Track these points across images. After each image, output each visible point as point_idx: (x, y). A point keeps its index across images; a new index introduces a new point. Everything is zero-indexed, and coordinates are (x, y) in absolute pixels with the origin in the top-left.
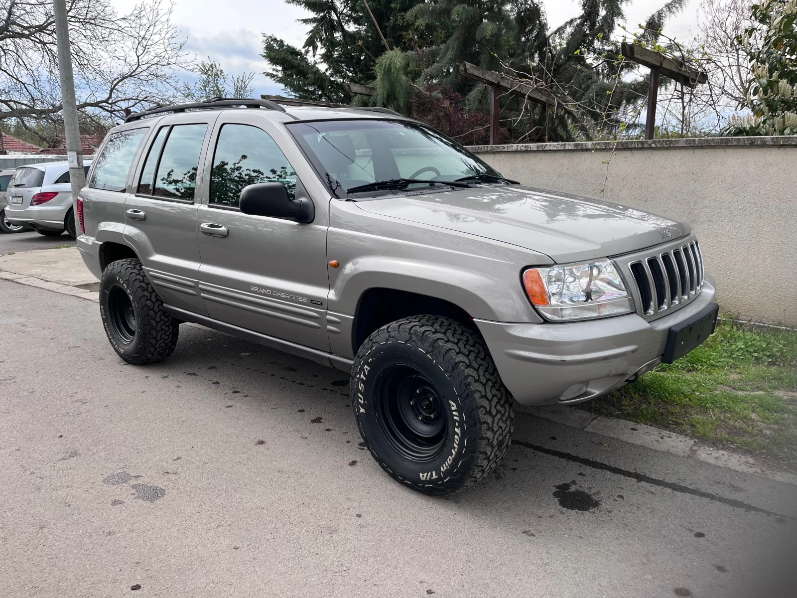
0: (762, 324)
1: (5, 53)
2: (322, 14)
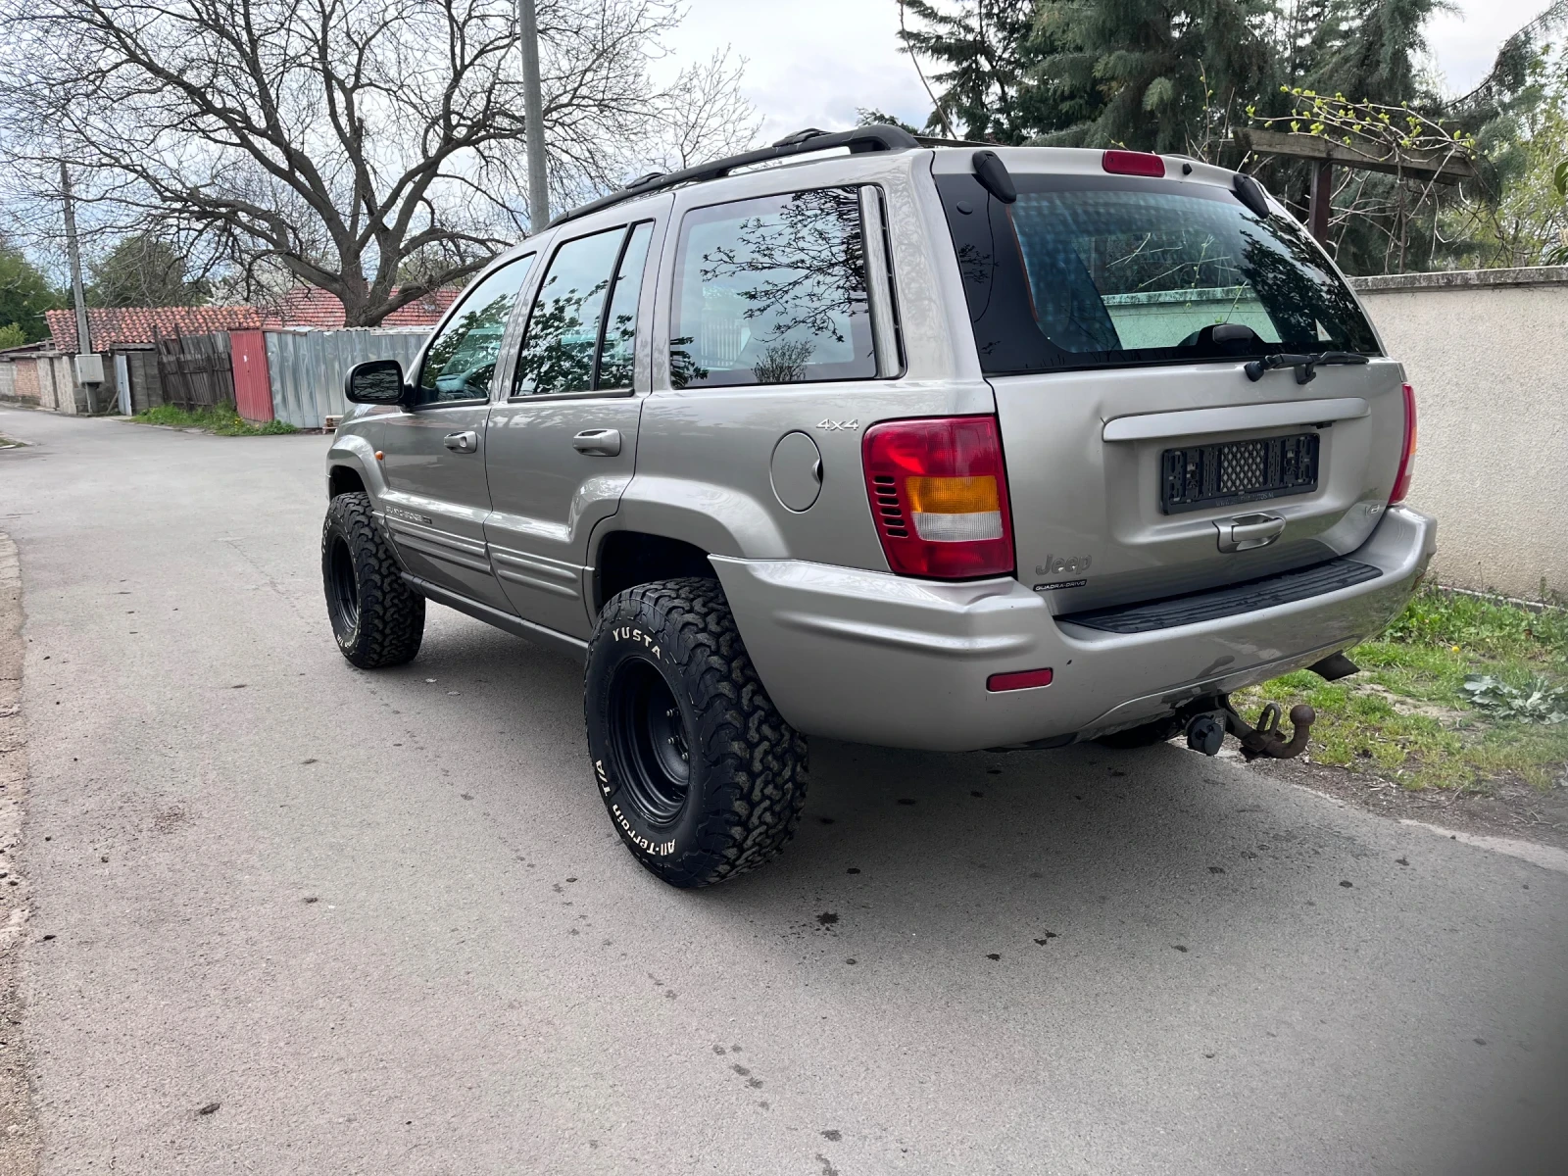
1: (487, 162)
2: (965, 64)
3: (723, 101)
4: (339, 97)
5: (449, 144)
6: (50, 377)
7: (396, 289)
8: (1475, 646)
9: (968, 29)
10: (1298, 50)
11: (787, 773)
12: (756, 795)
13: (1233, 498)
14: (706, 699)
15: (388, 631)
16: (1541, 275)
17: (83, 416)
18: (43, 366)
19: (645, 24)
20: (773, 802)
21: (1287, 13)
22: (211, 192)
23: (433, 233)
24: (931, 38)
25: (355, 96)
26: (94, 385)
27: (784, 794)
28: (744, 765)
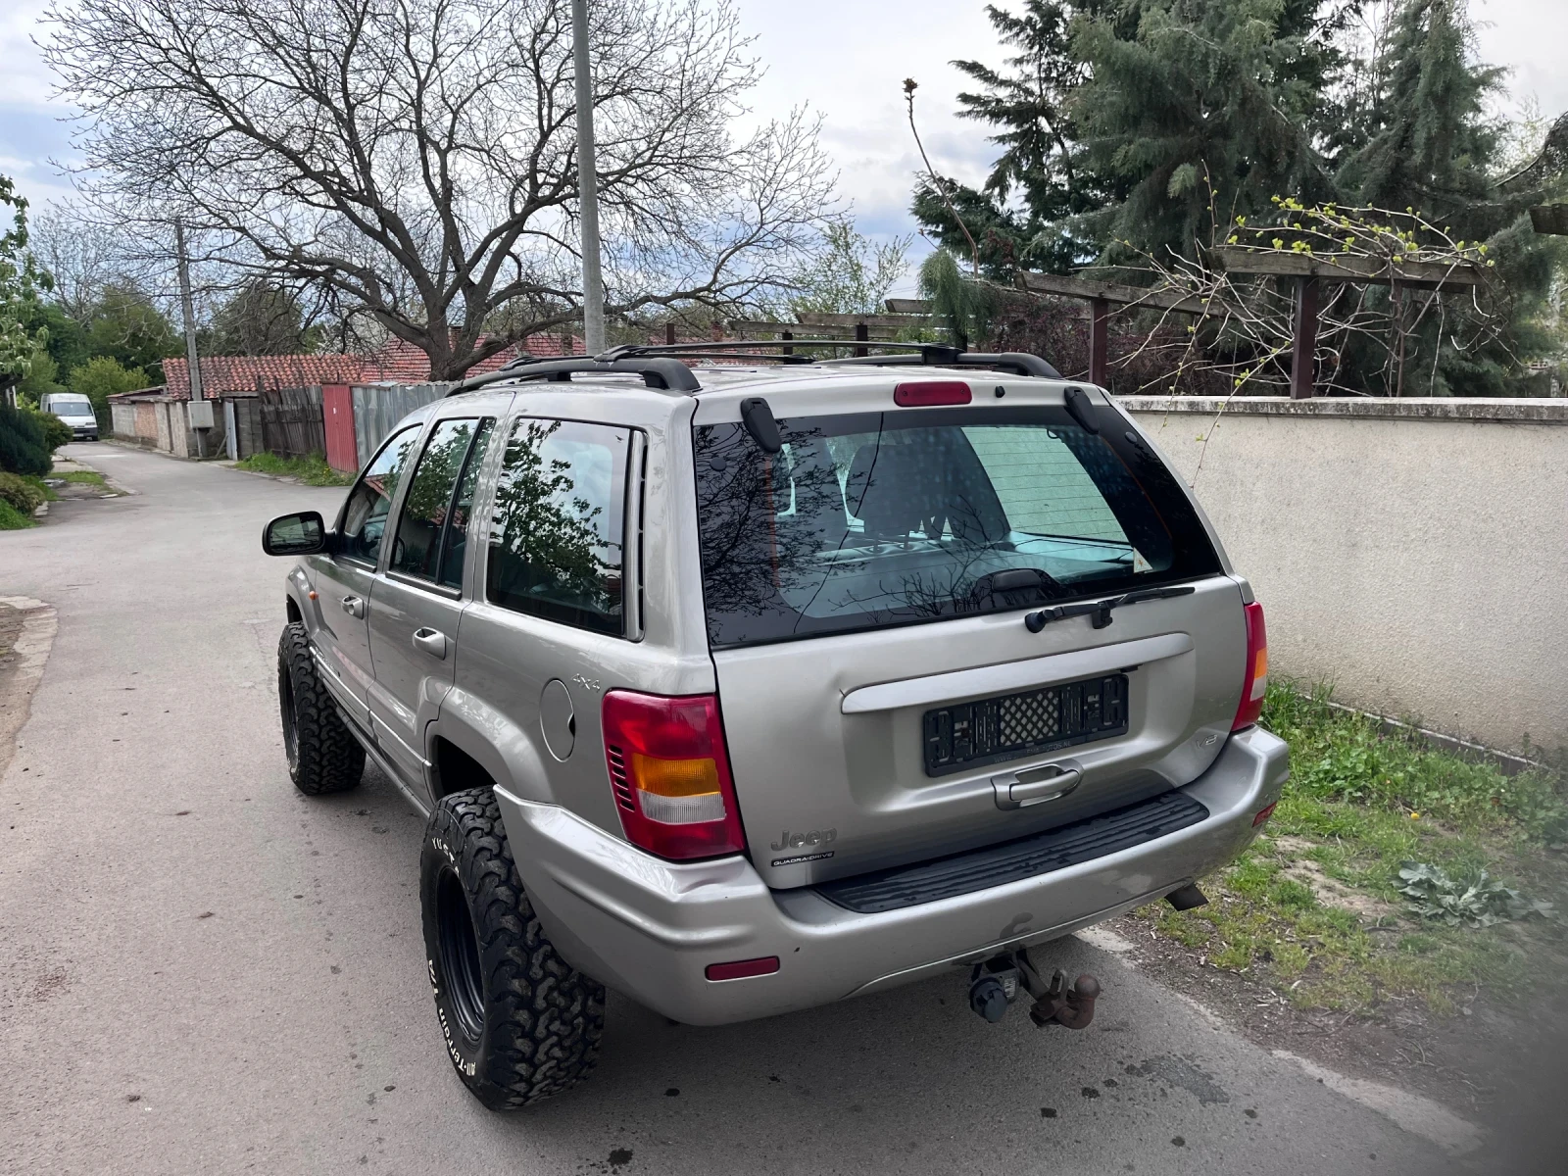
0: (1454, 740)
2: (1026, 126)
3: (801, 155)
4: (433, 157)
5: (534, 203)
6: (166, 421)
7: (478, 344)
8: (1434, 812)
9: (1029, 92)
10: (1378, 102)
11: (576, 1008)
12: (541, 1032)
13: (1018, 751)
14: (490, 934)
15: (325, 763)
16: (1521, 412)
17: (194, 460)
18: (160, 409)
19: (724, 84)
20: (561, 1039)
21: (1368, 64)
22: (311, 250)
23: (517, 288)
24: (990, 102)
25: (450, 157)
26: (204, 430)
27: (574, 1029)
28: (527, 1003)
